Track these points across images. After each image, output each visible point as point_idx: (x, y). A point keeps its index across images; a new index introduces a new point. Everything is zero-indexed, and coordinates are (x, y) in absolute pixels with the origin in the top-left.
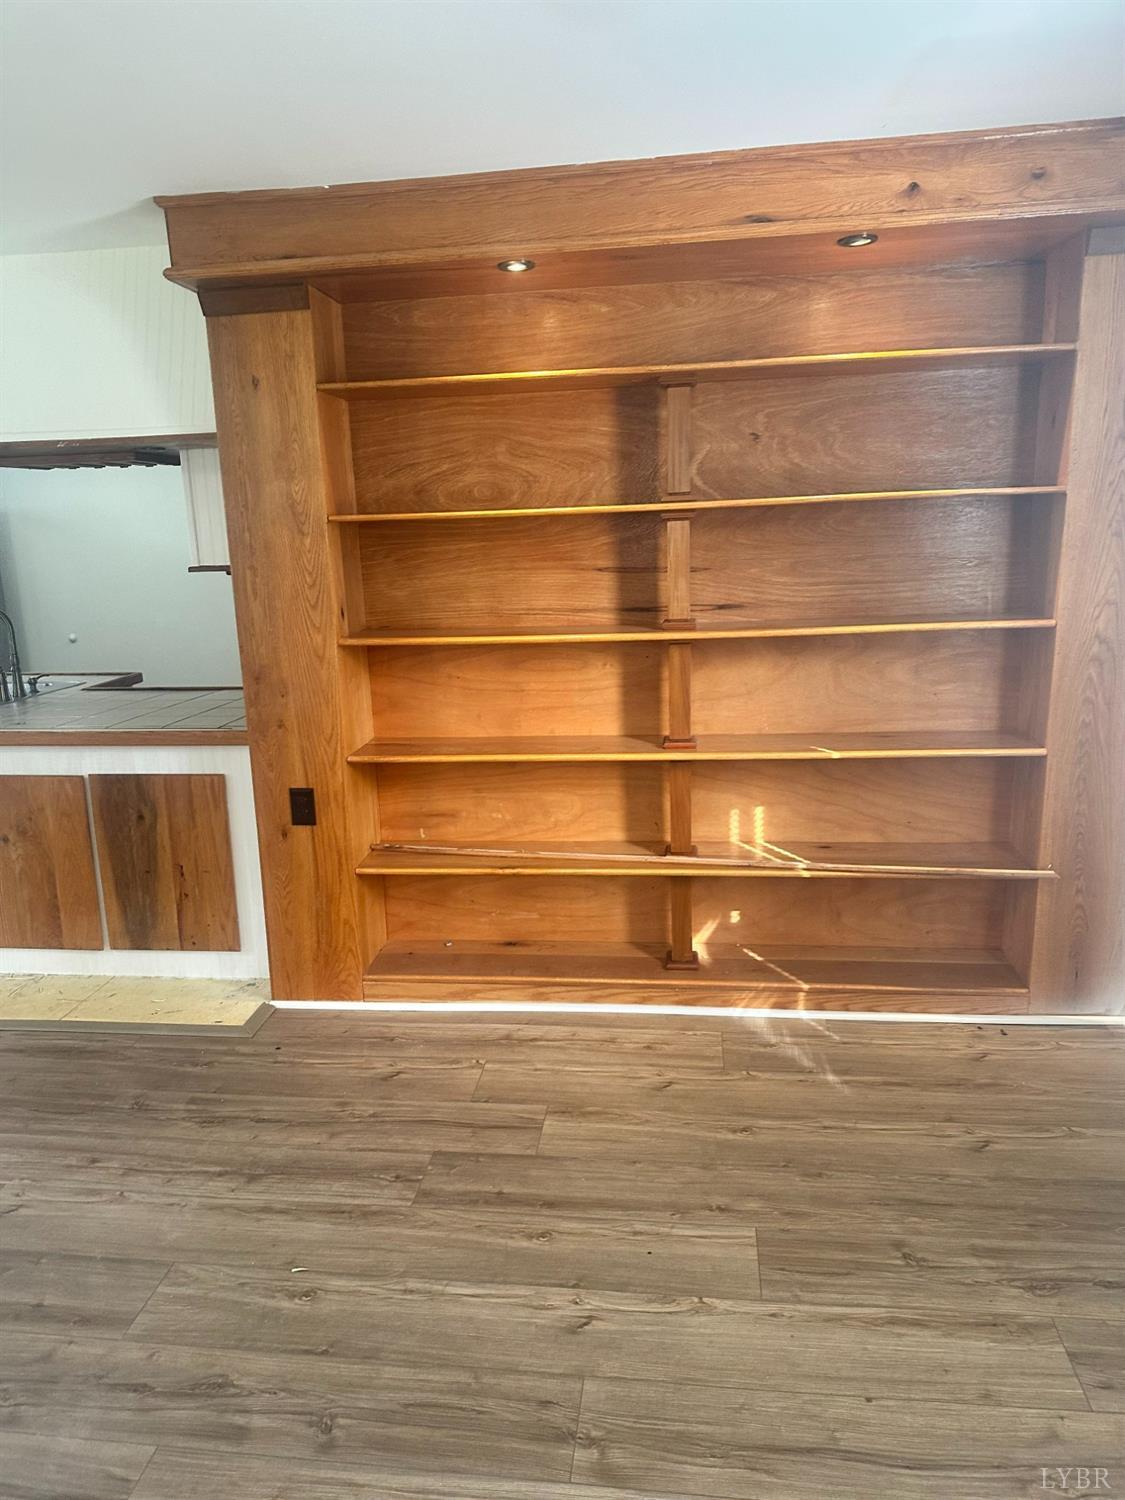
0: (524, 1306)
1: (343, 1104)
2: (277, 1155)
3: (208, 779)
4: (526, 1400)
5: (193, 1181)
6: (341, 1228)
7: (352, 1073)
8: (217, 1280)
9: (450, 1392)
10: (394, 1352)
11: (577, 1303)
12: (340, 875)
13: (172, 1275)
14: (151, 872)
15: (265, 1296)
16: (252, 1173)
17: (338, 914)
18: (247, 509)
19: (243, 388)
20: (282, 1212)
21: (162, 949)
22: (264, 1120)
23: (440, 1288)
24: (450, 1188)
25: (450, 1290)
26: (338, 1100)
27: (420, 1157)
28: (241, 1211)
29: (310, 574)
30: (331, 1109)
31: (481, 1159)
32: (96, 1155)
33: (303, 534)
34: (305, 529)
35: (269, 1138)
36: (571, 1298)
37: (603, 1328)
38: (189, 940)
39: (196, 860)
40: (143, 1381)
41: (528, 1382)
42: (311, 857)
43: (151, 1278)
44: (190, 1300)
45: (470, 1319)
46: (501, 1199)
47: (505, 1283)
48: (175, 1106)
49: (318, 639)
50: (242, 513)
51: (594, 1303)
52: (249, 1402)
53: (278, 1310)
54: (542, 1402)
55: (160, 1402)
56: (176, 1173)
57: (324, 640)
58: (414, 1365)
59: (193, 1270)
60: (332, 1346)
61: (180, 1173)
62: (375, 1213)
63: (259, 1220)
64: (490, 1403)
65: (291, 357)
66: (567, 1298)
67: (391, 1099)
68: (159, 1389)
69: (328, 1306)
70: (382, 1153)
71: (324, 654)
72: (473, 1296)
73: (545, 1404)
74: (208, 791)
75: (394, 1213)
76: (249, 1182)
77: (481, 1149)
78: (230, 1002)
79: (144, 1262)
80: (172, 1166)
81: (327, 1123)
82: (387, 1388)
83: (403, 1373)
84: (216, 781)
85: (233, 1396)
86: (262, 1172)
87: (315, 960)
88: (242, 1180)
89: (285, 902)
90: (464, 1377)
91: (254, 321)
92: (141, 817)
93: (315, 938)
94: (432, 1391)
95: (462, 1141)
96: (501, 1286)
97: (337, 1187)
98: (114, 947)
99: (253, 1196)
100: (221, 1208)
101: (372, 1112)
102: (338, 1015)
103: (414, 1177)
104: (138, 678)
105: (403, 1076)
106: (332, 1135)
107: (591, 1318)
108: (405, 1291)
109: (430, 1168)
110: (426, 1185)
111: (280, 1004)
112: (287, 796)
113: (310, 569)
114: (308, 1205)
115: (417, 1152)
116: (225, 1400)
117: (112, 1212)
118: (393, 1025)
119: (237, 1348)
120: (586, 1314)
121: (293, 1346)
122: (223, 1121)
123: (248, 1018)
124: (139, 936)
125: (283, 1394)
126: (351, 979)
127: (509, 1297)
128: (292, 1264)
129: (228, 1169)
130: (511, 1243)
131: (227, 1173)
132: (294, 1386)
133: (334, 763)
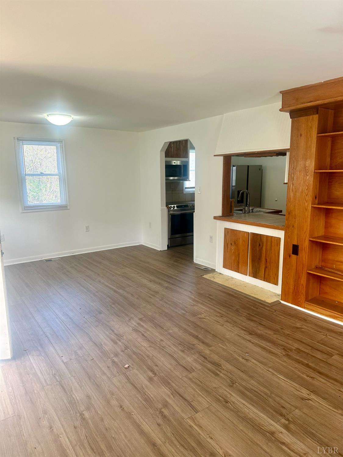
0: (294, 388)
1: (282, 329)
2: (259, 332)
3: (276, 238)
4: (279, 404)
5: (238, 329)
6: (262, 352)
7: (290, 323)
8: (231, 348)
9: (263, 393)
10: (256, 379)
11: (308, 395)
12: (302, 271)
13: (223, 343)
14: (260, 259)
15: (238, 356)
16: (251, 333)
17: (301, 281)
18: (294, 168)
19: (298, 137)
20: (253, 343)
21: (259, 279)
22: (261, 324)
23: (276, 374)
24: (295, 357)
25: (279, 375)
26: (282, 327)
27: (293, 348)
28: (244, 339)
29: (307, 186)
30: (279, 329)
31: (309, 355)
32: (223, 316)
33: (307, 175)
34: (308, 174)
35: (260, 328)
36: (308, 393)
37: (311, 403)
38: (266, 279)
39: (270, 259)
40: (206, 357)
41: (282, 401)
42: (296, 264)
43: (219, 342)
44: (223, 349)
45: (278, 383)
46: (307, 366)
47: (293, 381)
48: (244, 313)
49: (306, 204)
50: (292, 169)
51: (313, 397)
52: (222, 371)
53: (238, 359)
54: (282, 406)
55: (207, 362)
56: (236, 326)
57: (308, 205)
58: (259, 384)
59: (227, 344)
60: (244, 371)
61: (237, 326)
62: (273, 353)
63: (246, 342)
64: (270, 399)
65: (311, 127)
66: (307, 392)
67: (295, 333)
68: (208, 360)
69: (249, 364)
70: (284, 342)
71: (307, 208)
72: (284, 380)
73: (283, 407)
74: (276, 242)
75: (277, 355)
76: (250, 334)
77: (311, 353)
78: (271, 297)
79: (219, 338)
80: (236, 324)
81: (276, 331)
82: (250, 384)
83: (255, 383)
84: (278, 239)
85: (220, 368)
86: (254, 334)
87: (293, 293)
88: (248, 333)
89: (287, 275)
90: (268, 392)
91: (303, 119)
92: (260, 245)
93: (293, 287)
94: (259, 390)
95: (307, 349)
96: (292, 382)
97: (268, 344)
98: (249, 276)
99: (248, 337)
100: (240, 336)
101: (288, 333)
102: (296, 310)
103: (288, 351)
104: (281, 211)
105: (302, 329)
106: (275, 334)
107: (310, 399)
108: (268, 370)
109: (293, 351)
110: (289, 354)
111: (282, 302)
112: (292, 246)
113: (307, 185)
114: (259, 344)
115: (293, 346)
116: (218, 368)
117: (219, 327)
118: (308, 317)
119: (226, 361)
120: (309, 398)
121: (237, 367)
122: (252, 320)
123: (272, 302)
124: (255, 275)
125: (229, 373)
126: (301, 301)
127: (292, 385)
128: (247, 353)
129: (247, 330)
130: (302, 375)
131: (246, 330)
132: (232, 373)
133: (305, 239)
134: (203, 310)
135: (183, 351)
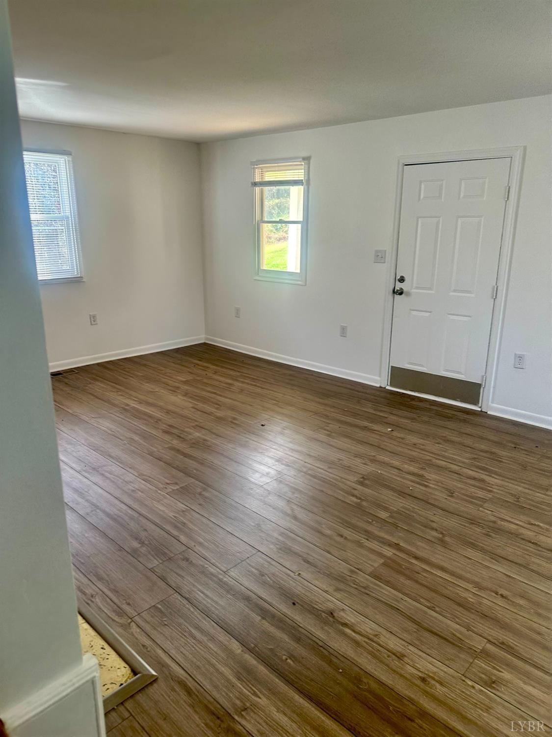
134: (165, 501)
135: (205, 440)
